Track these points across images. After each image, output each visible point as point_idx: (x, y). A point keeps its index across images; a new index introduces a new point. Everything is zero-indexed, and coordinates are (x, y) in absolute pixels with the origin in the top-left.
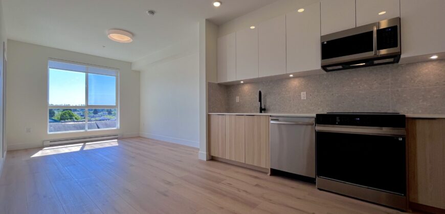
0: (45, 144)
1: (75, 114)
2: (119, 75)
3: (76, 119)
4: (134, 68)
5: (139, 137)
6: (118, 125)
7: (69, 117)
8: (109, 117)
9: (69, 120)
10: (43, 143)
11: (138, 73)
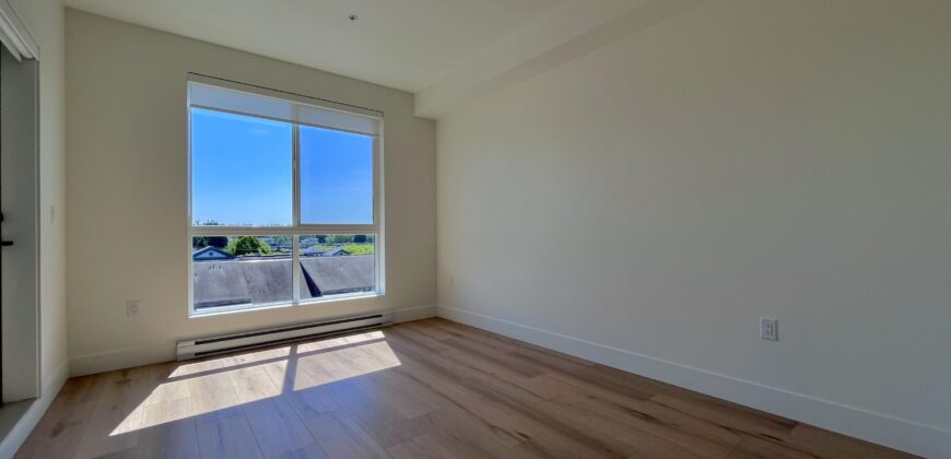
0: (180, 351)
1: (262, 241)
2: (381, 133)
3: (263, 251)
4: (424, 109)
5: (435, 320)
6: (381, 285)
7: (251, 248)
8: (319, 248)
9: (252, 254)
10: (176, 348)
11: (432, 124)
